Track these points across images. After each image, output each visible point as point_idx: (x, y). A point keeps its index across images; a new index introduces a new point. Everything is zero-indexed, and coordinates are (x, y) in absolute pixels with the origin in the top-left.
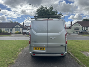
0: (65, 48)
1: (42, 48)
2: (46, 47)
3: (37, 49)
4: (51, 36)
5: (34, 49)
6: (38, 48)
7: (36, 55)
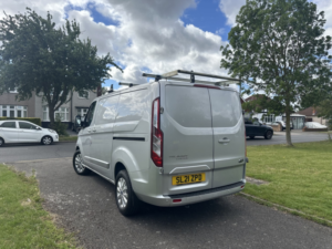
0: (242, 168)
1: (197, 176)
2: (208, 171)
3: (183, 179)
4: (221, 136)
5: (175, 181)
6: (187, 177)
7: (185, 200)
